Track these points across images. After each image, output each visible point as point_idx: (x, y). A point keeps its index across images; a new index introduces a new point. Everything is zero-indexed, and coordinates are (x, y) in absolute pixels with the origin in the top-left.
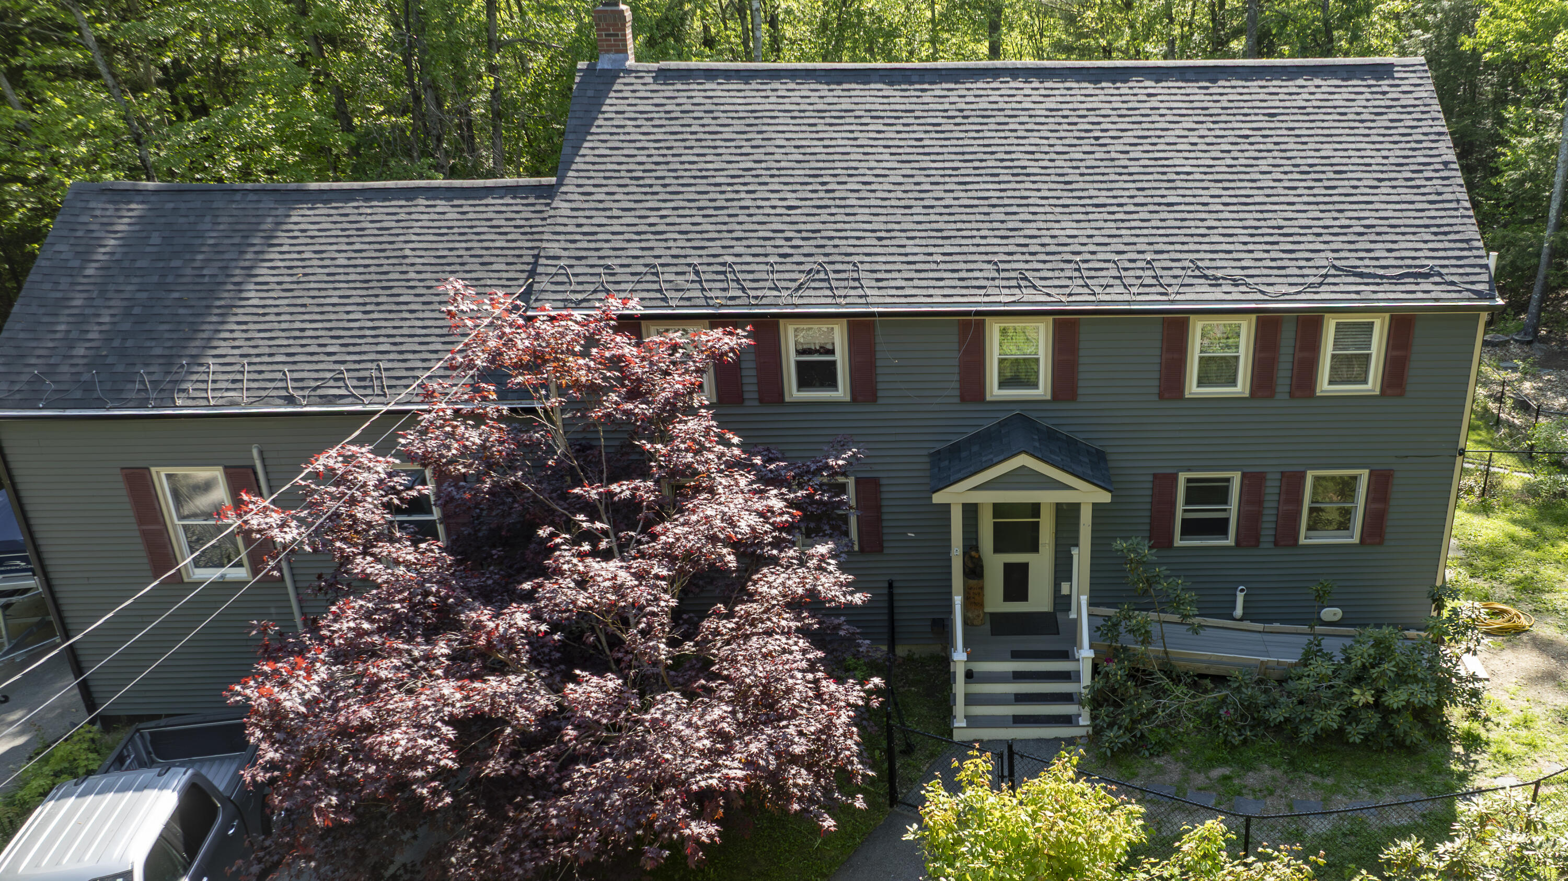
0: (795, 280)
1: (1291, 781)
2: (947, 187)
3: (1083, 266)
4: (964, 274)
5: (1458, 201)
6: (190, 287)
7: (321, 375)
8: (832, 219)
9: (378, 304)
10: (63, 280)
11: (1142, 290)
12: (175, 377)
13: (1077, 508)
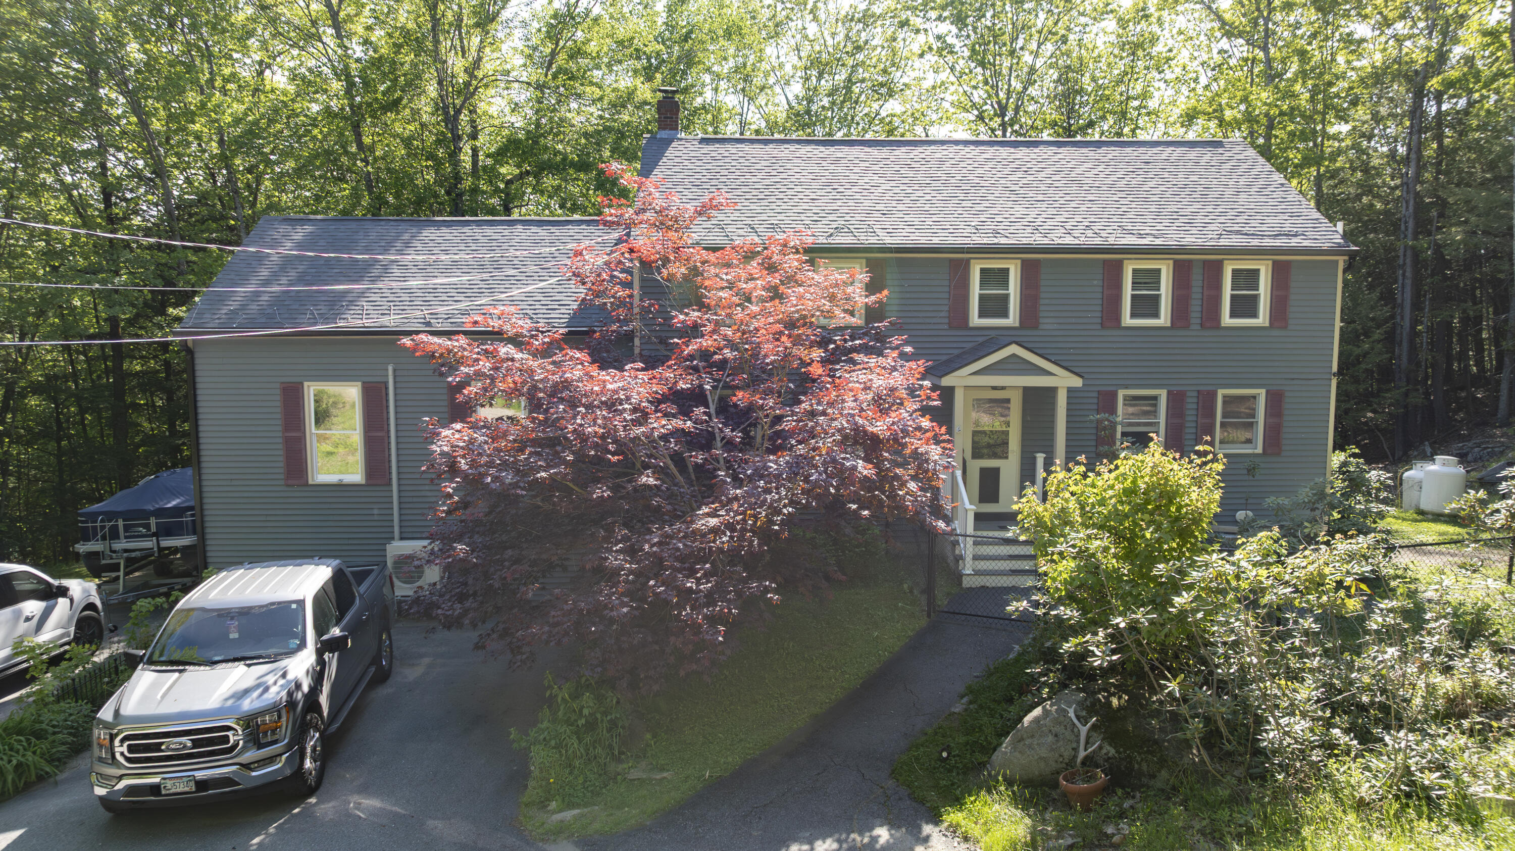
0: (826, 232)
3: (1039, 228)
4: (952, 231)
8: (846, 204)
11: (1088, 239)
12: (337, 312)
13: (1053, 391)
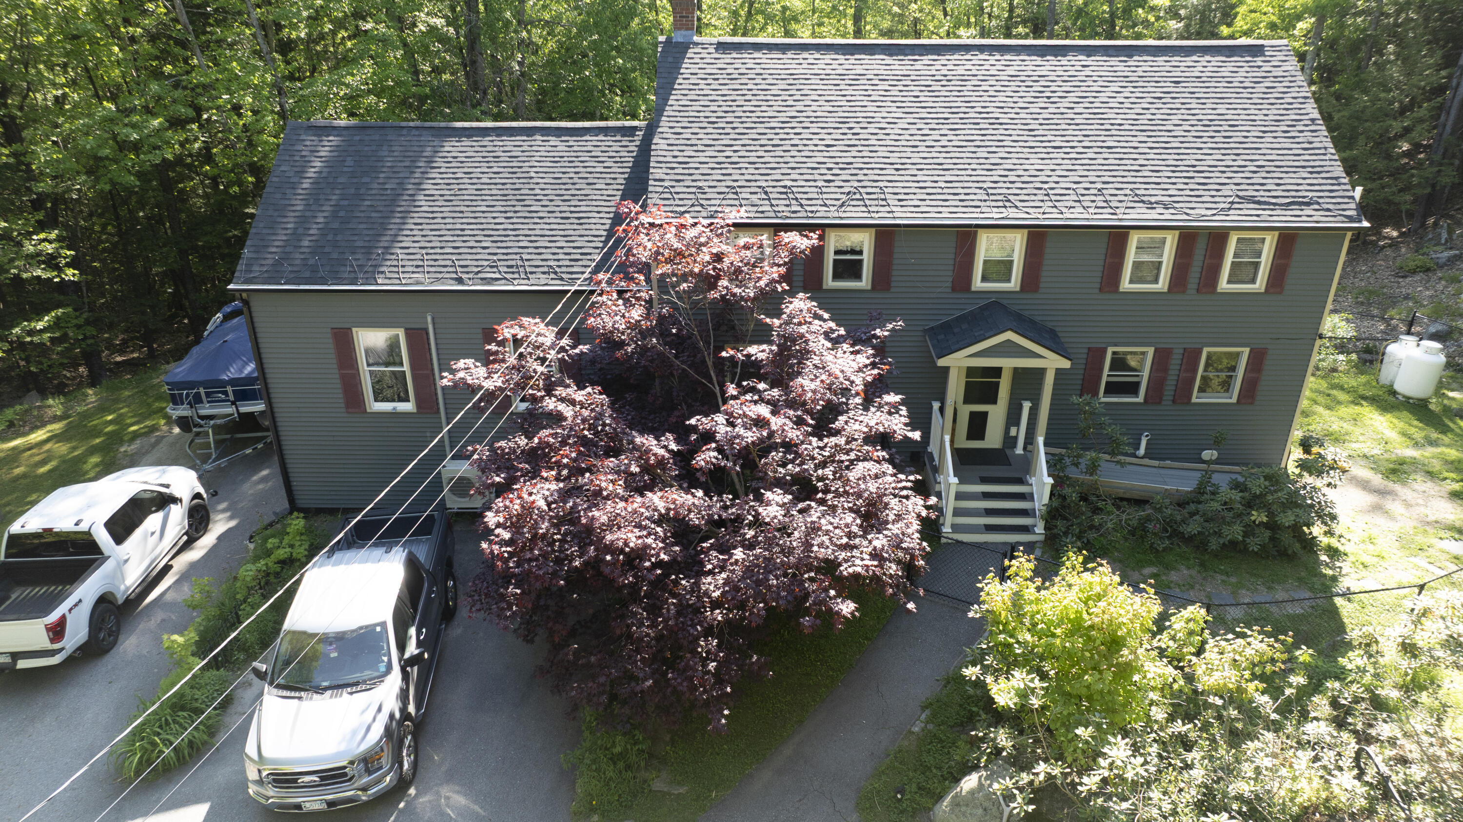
0: (838, 200)
1: (1204, 579)
2: (942, 132)
3: (1051, 192)
4: (963, 197)
5: (1325, 148)
6: (378, 197)
7: (480, 263)
8: (860, 154)
9: (515, 212)
10: (288, 191)
11: (1097, 211)
12: (374, 263)
13: (1041, 372)
